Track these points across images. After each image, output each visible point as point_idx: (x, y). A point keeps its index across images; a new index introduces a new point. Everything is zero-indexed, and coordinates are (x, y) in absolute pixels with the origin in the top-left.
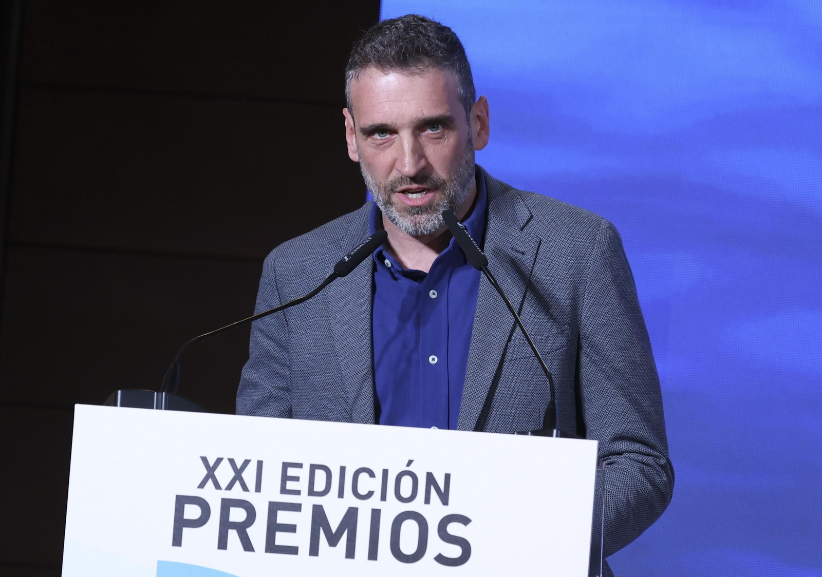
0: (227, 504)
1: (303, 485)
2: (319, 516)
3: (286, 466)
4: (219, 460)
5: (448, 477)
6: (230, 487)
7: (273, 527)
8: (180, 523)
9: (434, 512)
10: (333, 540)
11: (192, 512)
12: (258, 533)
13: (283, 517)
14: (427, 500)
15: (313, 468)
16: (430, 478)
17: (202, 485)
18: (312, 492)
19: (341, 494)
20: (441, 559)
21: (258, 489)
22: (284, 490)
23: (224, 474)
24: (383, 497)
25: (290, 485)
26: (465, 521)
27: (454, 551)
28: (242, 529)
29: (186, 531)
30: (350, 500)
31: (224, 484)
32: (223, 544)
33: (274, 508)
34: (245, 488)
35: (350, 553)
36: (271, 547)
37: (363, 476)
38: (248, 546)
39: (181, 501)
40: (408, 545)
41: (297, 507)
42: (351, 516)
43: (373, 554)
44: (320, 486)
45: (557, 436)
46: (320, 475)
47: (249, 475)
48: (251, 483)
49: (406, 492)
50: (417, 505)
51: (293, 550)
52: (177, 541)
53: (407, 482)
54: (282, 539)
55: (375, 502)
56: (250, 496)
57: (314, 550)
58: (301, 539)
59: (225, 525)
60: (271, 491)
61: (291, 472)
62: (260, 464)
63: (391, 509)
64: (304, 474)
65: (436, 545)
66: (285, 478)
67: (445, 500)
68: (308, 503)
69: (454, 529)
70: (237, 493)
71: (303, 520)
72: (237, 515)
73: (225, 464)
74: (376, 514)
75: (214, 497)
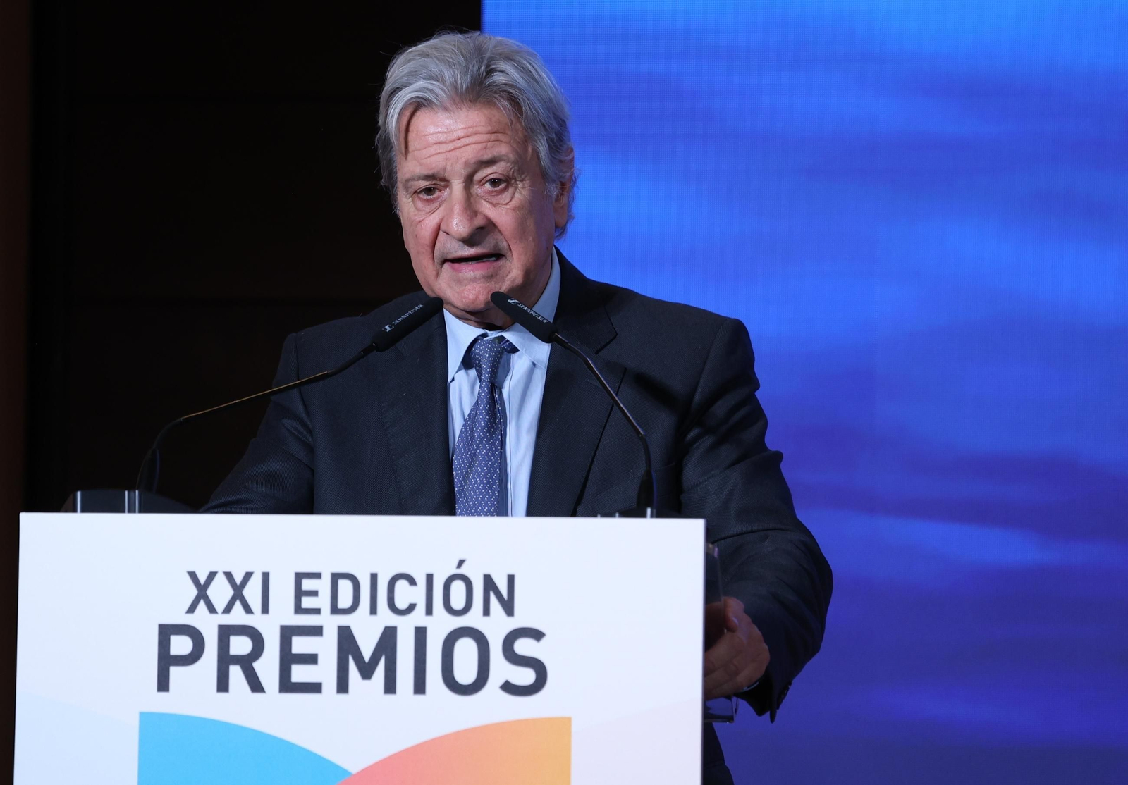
0: (226, 633)
1: (323, 601)
2: (346, 640)
3: (299, 577)
4: (212, 576)
5: (511, 579)
6: (228, 609)
7: (288, 659)
8: (166, 661)
9: (496, 627)
10: (367, 672)
11: (181, 645)
12: (267, 667)
13: (300, 645)
14: (486, 612)
15: (336, 577)
16: (489, 583)
17: (192, 609)
18: (335, 610)
19: (373, 610)
20: (508, 688)
21: (265, 609)
22: (299, 609)
23: (220, 592)
24: (429, 611)
25: (307, 602)
26: (537, 635)
27: (525, 676)
28: (247, 663)
29: (174, 671)
30: (386, 617)
31: (220, 605)
32: (223, 685)
33: (288, 633)
34: (248, 610)
35: (390, 687)
36: (287, 685)
37: (401, 585)
38: (256, 687)
39: (166, 632)
40: (465, 671)
41: (317, 631)
42: (389, 636)
43: (420, 687)
44: (345, 600)
45: (652, 516)
46: (345, 587)
47: (253, 593)
48: (255, 603)
49: (458, 601)
50: (474, 619)
51: (315, 688)
52: (163, 685)
53: (458, 589)
54: (300, 673)
55: (418, 618)
56: (256, 620)
57: (343, 686)
58: (325, 672)
59: (225, 660)
60: (283, 612)
61: (307, 584)
62: (266, 577)
63: (440, 626)
64: (324, 586)
65: (501, 669)
66: (300, 593)
67: (509, 607)
68: (331, 624)
69: (524, 647)
70: (238, 617)
71: (326, 648)
72: (240, 645)
73: (220, 580)
74: (421, 634)
75: (208, 625)
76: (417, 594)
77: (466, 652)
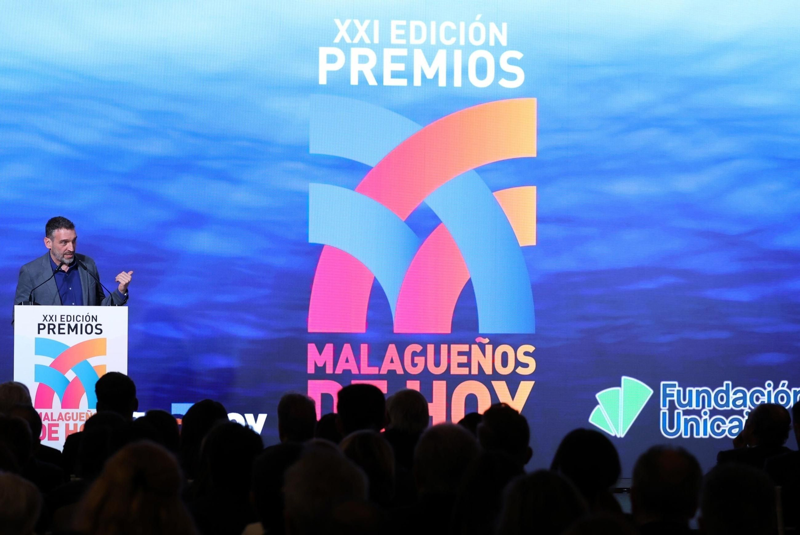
0: (49, 325)
1: (65, 320)
2: (69, 326)
3: (61, 316)
4: (47, 315)
5: (96, 316)
7: (59, 329)
8: (39, 329)
9: (94, 324)
10: (73, 331)
11: (42, 327)
12: (56, 330)
13: (61, 327)
14: (92, 321)
16: (93, 317)
17: (43, 321)
18: (67, 321)
19: (74, 321)
20: (96, 333)
21: (56, 321)
22: (61, 321)
23: (48, 318)
24: (83, 321)
25: (63, 320)
26: (101, 325)
27: (99, 331)
28: (53, 330)
29: (41, 331)
30: (76, 322)
31: (48, 320)
32: (49, 333)
33: (59, 325)
34: (53, 321)
35: (77, 333)
36: (59, 333)
37: (78, 317)
38: (54, 333)
39: (39, 325)
40: (89, 330)
41: (64, 324)
42: (76, 326)
43: (81, 333)
44: (69, 319)
46: (69, 317)
47: (54, 318)
49: (88, 319)
50: (90, 322)
51: (64, 333)
52: (39, 333)
53: (88, 317)
54: (62, 331)
55: (81, 322)
56: (54, 323)
57: (69, 333)
58: (66, 331)
59: (49, 329)
60: (59, 321)
61: (63, 317)
62: (56, 316)
63: (85, 324)
64: (65, 317)
65: (95, 330)
66: (61, 318)
67: (96, 320)
68: (67, 323)
69: (98, 327)
70: (51, 322)
71: (66, 327)
72: (52, 327)
74: (81, 325)
75: (46, 323)
76: (81, 318)
77: (89, 328)
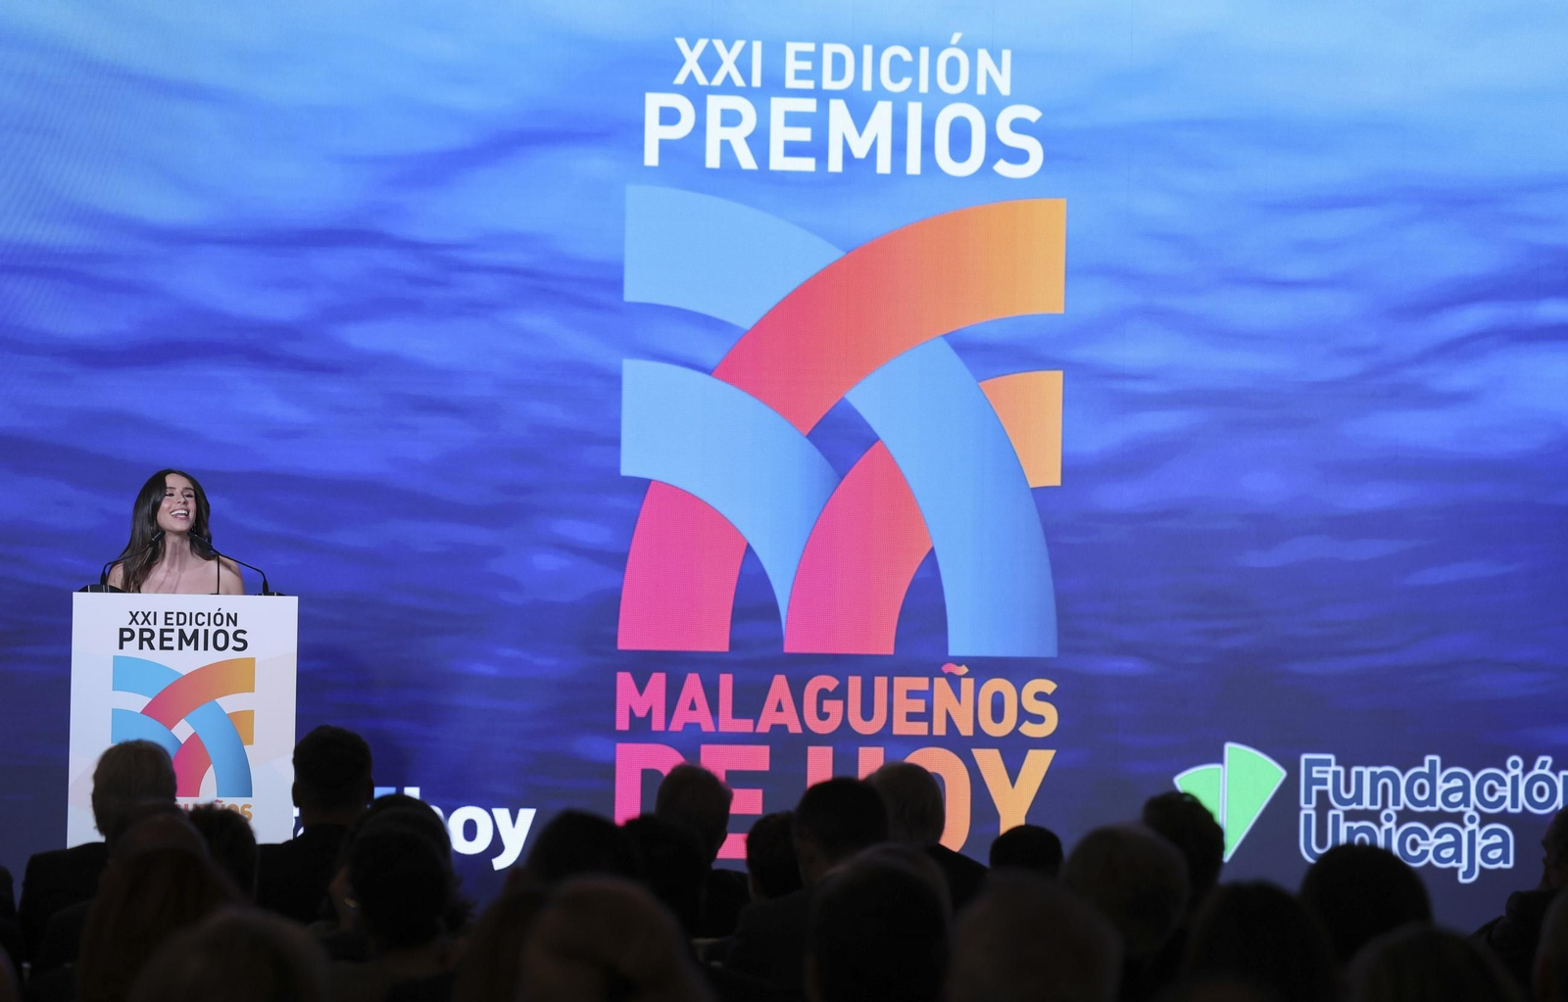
0: (142, 631)
1: (174, 621)
2: (182, 633)
3: (166, 613)
4: (137, 613)
5: (236, 614)
6: (143, 624)
7: (162, 639)
8: (122, 640)
9: (231, 630)
10: (188, 643)
11: (127, 635)
12: (156, 642)
13: (166, 635)
14: (228, 625)
15: (178, 614)
16: (229, 616)
17: (130, 623)
18: (178, 624)
19: (191, 624)
20: (235, 648)
21: (155, 624)
22: (166, 624)
23: (140, 618)
24: (209, 624)
25: (169, 621)
26: (244, 632)
27: (240, 645)
28: (149, 640)
29: (125, 643)
30: (195, 626)
31: (140, 622)
32: (141, 647)
33: (162, 631)
34: (149, 624)
35: (196, 648)
36: (162, 648)
37: (200, 616)
38: (152, 648)
39: (122, 630)
40: (221, 643)
41: (172, 630)
42: (196, 632)
43: (206, 648)
44: (181, 621)
45: (281, 596)
46: (181, 617)
47: (151, 618)
48: (152, 622)
49: (218, 622)
50: (224, 627)
51: (172, 648)
52: (121, 647)
53: (218, 617)
54: (166, 644)
55: (205, 626)
56: (152, 627)
57: (181, 648)
58: (175, 643)
59: (142, 639)
60: (161, 624)
61: (169, 616)
62: (155, 613)
63: (213, 629)
64: (174, 616)
65: (232, 643)
66: (166, 619)
67: (235, 624)
68: (177, 628)
69: (239, 636)
70: (146, 626)
71: (175, 636)
72: (147, 635)
73: (140, 614)
74: (206, 631)
75: (136, 628)
76: (206, 619)
77: (221, 638)
